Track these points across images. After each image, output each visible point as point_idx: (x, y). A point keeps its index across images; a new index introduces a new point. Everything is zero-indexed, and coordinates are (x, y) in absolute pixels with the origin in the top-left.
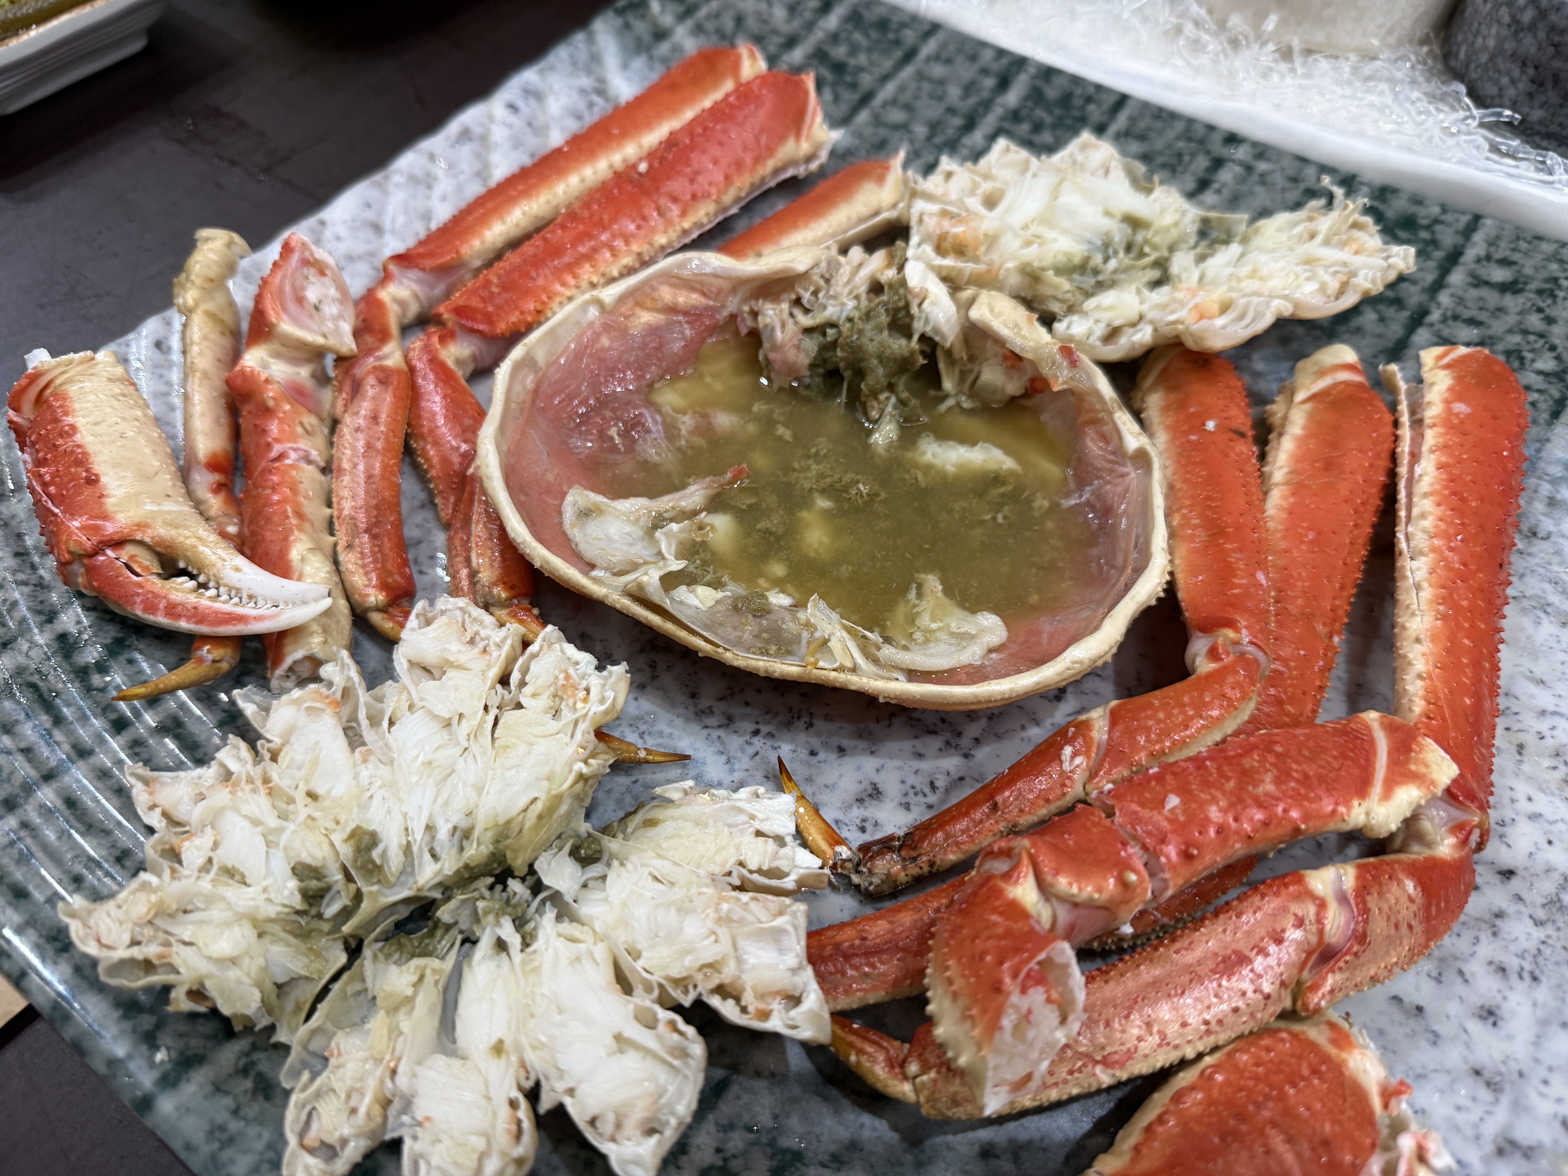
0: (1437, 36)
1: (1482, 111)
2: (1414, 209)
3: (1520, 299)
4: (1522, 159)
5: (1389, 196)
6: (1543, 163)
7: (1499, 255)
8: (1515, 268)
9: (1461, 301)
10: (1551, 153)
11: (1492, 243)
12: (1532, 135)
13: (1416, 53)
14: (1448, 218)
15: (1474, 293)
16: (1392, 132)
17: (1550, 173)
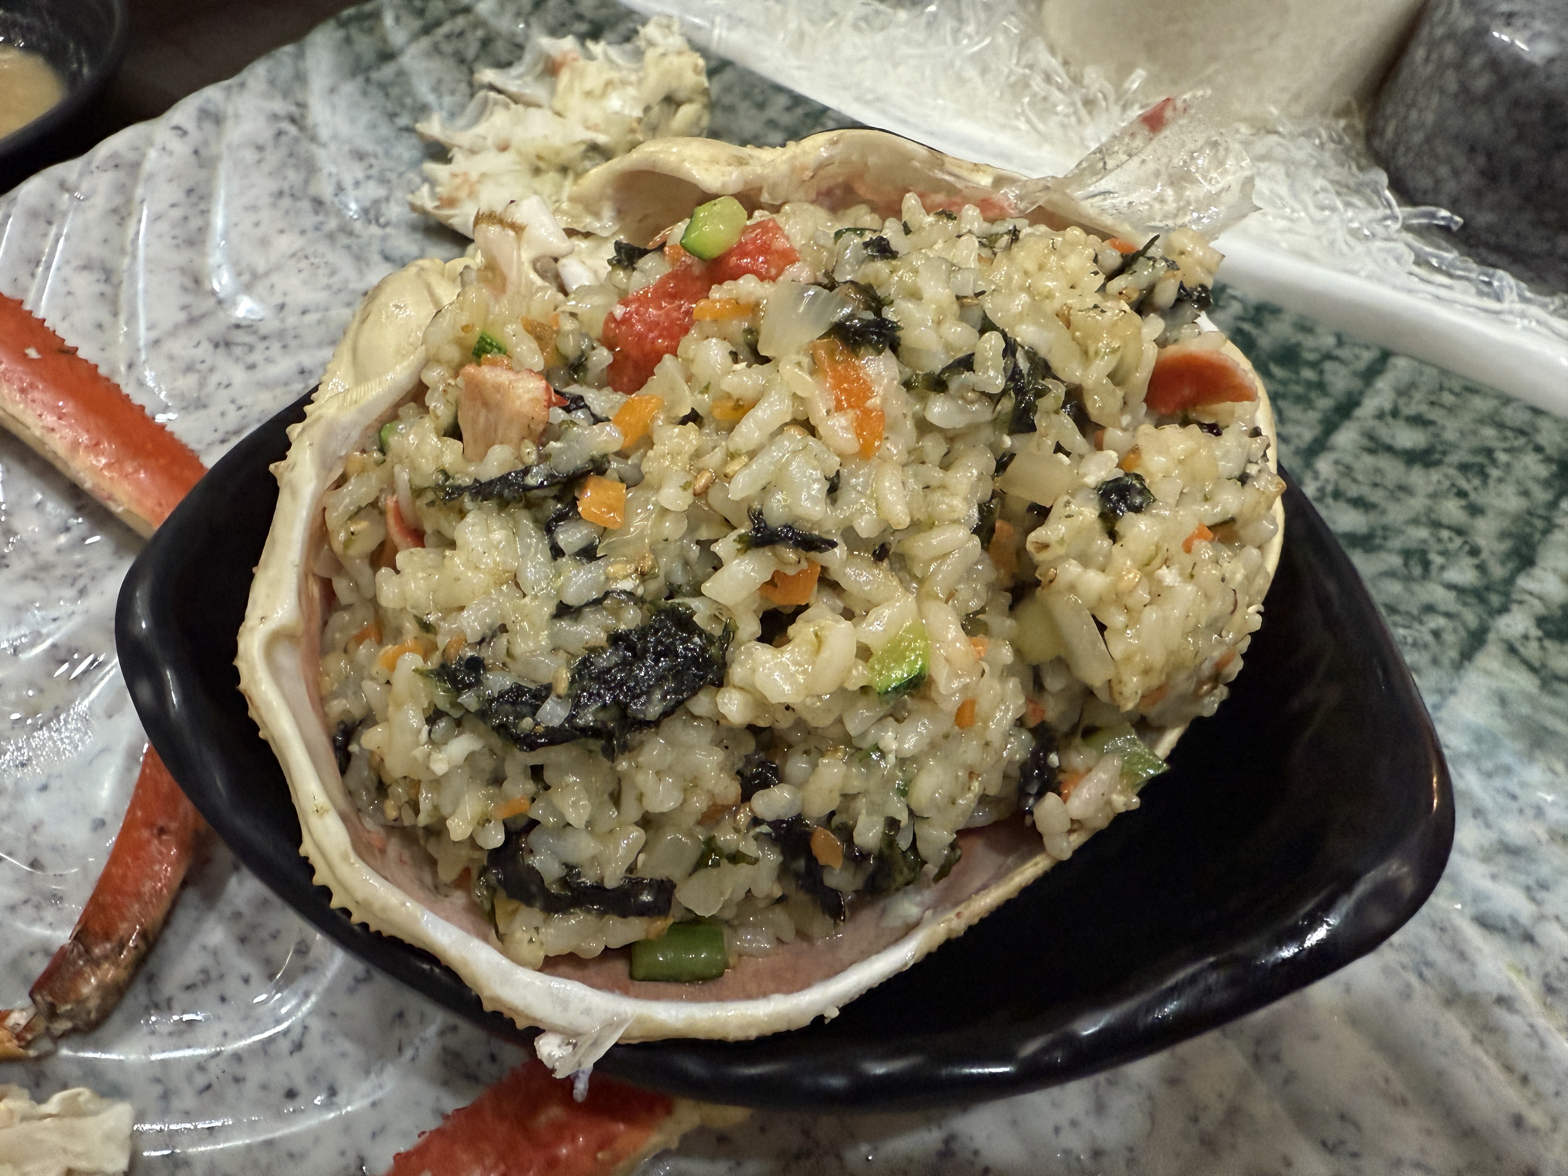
0: (1361, 107)
1: (1409, 210)
2: (1300, 337)
3: (1435, 475)
4: (1460, 278)
5: (1267, 316)
6: (1489, 284)
7: (1411, 410)
8: (1431, 429)
9: (1348, 471)
10: (1500, 273)
11: (1404, 391)
12: (1476, 246)
13: (1328, 128)
14: (1345, 353)
15: (1368, 460)
16: (1281, 231)
17: (1498, 298)
